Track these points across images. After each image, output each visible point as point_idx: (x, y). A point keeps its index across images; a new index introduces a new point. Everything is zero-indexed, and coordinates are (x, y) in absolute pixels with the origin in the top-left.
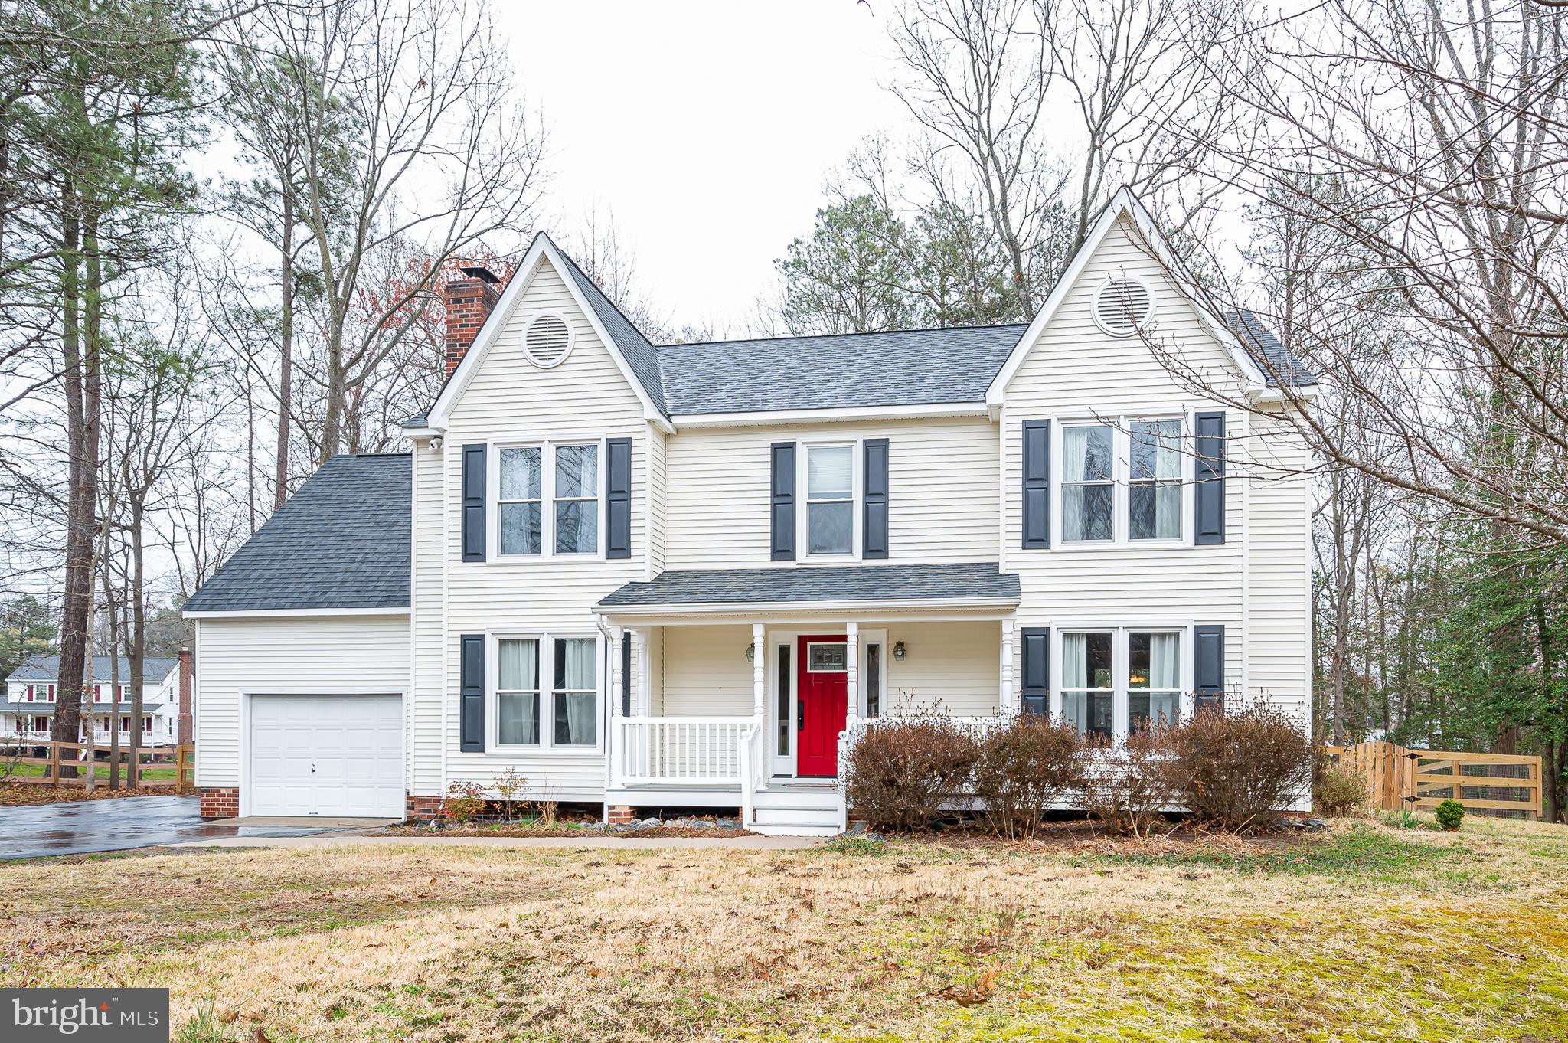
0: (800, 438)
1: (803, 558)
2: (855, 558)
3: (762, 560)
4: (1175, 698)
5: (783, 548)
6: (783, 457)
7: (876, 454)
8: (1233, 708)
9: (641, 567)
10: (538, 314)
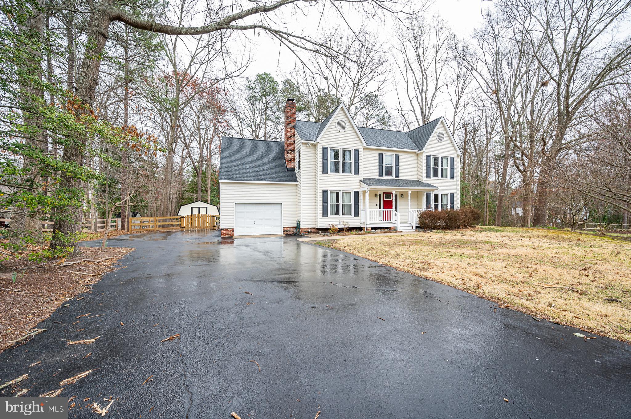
0: (384, 153)
1: (385, 177)
2: (393, 177)
3: (377, 177)
4: (447, 205)
5: (381, 175)
6: (381, 156)
7: (397, 157)
8: (455, 209)
9: (361, 177)
10: (339, 120)
